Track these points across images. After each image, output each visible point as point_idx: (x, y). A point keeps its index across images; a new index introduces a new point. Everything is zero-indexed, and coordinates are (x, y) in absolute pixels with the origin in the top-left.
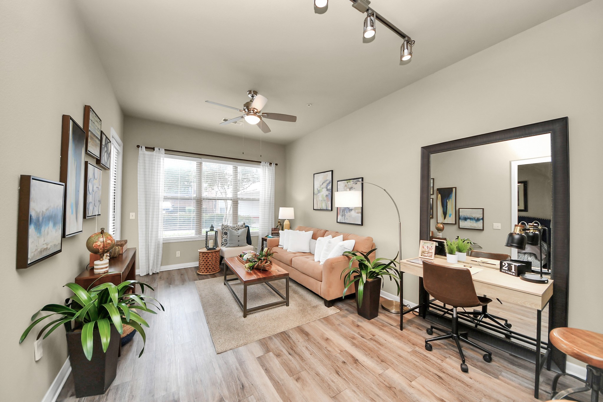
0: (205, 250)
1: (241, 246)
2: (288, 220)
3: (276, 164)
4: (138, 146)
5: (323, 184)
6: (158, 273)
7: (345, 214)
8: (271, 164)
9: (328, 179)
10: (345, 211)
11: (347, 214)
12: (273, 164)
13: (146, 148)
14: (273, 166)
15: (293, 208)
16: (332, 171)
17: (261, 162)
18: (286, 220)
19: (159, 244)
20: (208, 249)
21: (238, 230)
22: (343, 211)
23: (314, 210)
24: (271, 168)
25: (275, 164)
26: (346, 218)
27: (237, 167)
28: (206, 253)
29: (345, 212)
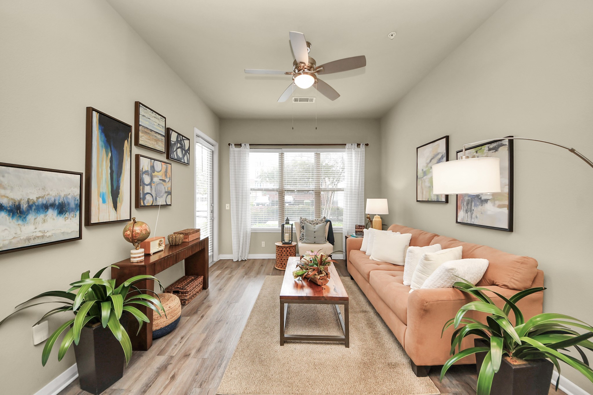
0: (280, 244)
1: (318, 243)
2: (378, 215)
3: (367, 145)
4: (229, 144)
5: (431, 161)
6: (246, 260)
7: (473, 208)
8: (358, 145)
9: (439, 151)
10: (473, 204)
11: (477, 209)
12: (361, 145)
13: (235, 145)
14: (363, 148)
15: (387, 199)
16: (447, 138)
17: (345, 145)
18: (376, 215)
19: (246, 234)
20: (283, 244)
21: (317, 224)
22: (468, 204)
23: (418, 203)
24: (359, 150)
25: (364, 145)
26: (474, 216)
27: (319, 154)
28: (281, 247)
29: (471, 205)
